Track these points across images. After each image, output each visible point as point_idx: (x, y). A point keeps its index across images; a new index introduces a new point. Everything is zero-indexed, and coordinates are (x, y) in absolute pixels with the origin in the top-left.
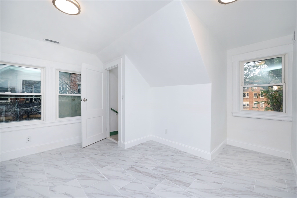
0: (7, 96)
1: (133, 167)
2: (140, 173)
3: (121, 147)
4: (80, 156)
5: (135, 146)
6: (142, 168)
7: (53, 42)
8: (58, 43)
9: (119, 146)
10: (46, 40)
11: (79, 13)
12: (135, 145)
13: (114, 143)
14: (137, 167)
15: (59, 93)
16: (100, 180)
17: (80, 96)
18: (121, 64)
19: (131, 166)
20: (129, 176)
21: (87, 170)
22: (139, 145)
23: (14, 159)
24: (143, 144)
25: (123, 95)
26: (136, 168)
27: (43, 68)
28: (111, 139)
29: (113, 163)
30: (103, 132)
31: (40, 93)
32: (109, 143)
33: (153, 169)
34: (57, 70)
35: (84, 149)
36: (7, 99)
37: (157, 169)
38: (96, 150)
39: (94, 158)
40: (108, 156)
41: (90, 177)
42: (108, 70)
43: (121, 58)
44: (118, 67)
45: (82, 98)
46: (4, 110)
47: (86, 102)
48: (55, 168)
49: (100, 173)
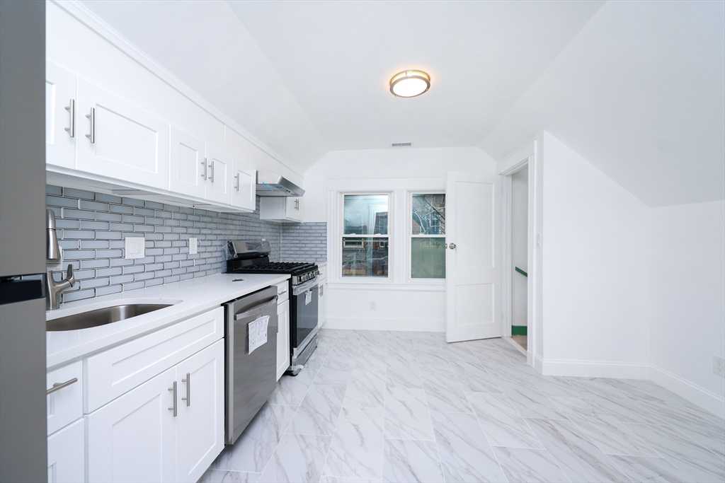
0: (360, 238)
1: (548, 423)
2: (566, 444)
3: (533, 366)
4: (439, 355)
5: (577, 378)
6: (577, 436)
7: (403, 144)
8: (410, 144)
9: (528, 363)
10: (393, 145)
11: (428, 87)
12: (577, 376)
13: (519, 353)
14: (562, 427)
15: (413, 234)
16: (461, 411)
17: (443, 239)
18: (536, 155)
19: (546, 417)
20: (530, 434)
21: (445, 383)
22: (593, 379)
23: (358, 331)
24: (608, 381)
25: (538, 236)
26: (557, 427)
27: (391, 192)
28: (514, 343)
29: (500, 392)
30: (493, 321)
31: (386, 233)
32: (506, 349)
33: (614, 456)
34: (410, 192)
35: (450, 345)
36: (360, 243)
37: (630, 464)
38: (472, 354)
39: (463, 369)
40: (494, 374)
41: (445, 397)
42: (507, 176)
43: (536, 142)
44: (527, 165)
45: (448, 242)
46: (355, 259)
47: (454, 250)
48: (399, 360)
49: (465, 399)
